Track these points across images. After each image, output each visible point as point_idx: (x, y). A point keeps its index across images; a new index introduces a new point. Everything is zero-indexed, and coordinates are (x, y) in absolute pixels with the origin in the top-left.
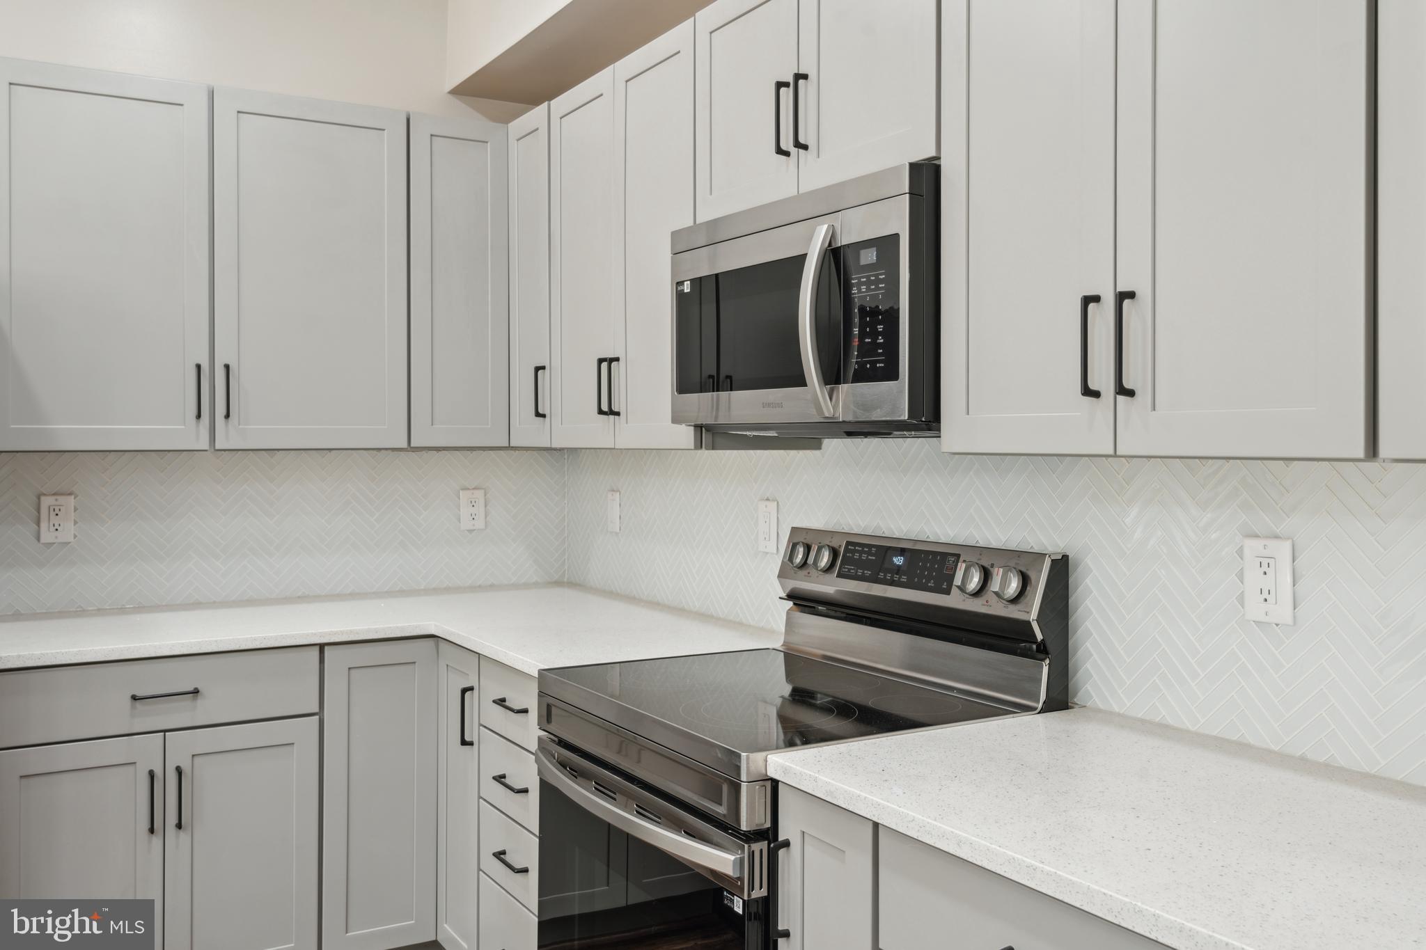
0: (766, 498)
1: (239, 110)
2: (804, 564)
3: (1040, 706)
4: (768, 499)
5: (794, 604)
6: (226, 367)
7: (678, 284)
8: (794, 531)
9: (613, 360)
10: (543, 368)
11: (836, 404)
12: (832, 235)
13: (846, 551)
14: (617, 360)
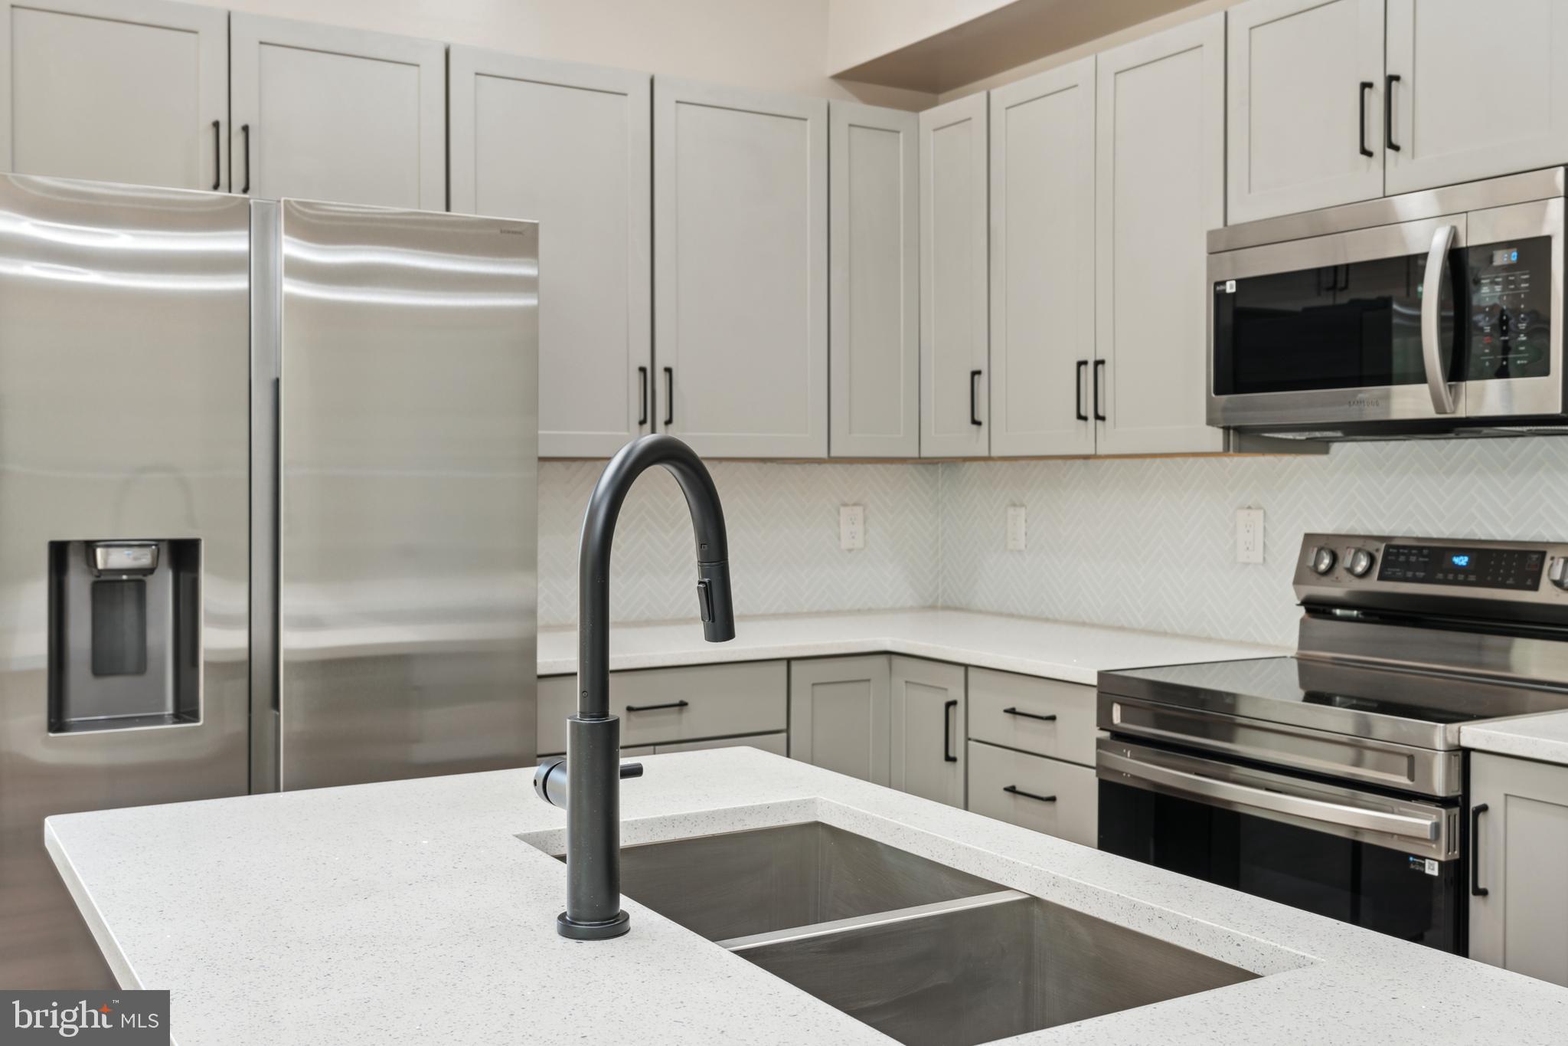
0: (1247, 506)
1: (678, 99)
2: (1331, 569)
4: (1249, 508)
5: (1308, 611)
6: (668, 370)
7: (1217, 284)
8: (1309, 537)
9: (1099, 363)
10: (979, 373)
11: (1456, 401)
12: (1454, 236)
13: (1386, 554)
14: (1102, 362)
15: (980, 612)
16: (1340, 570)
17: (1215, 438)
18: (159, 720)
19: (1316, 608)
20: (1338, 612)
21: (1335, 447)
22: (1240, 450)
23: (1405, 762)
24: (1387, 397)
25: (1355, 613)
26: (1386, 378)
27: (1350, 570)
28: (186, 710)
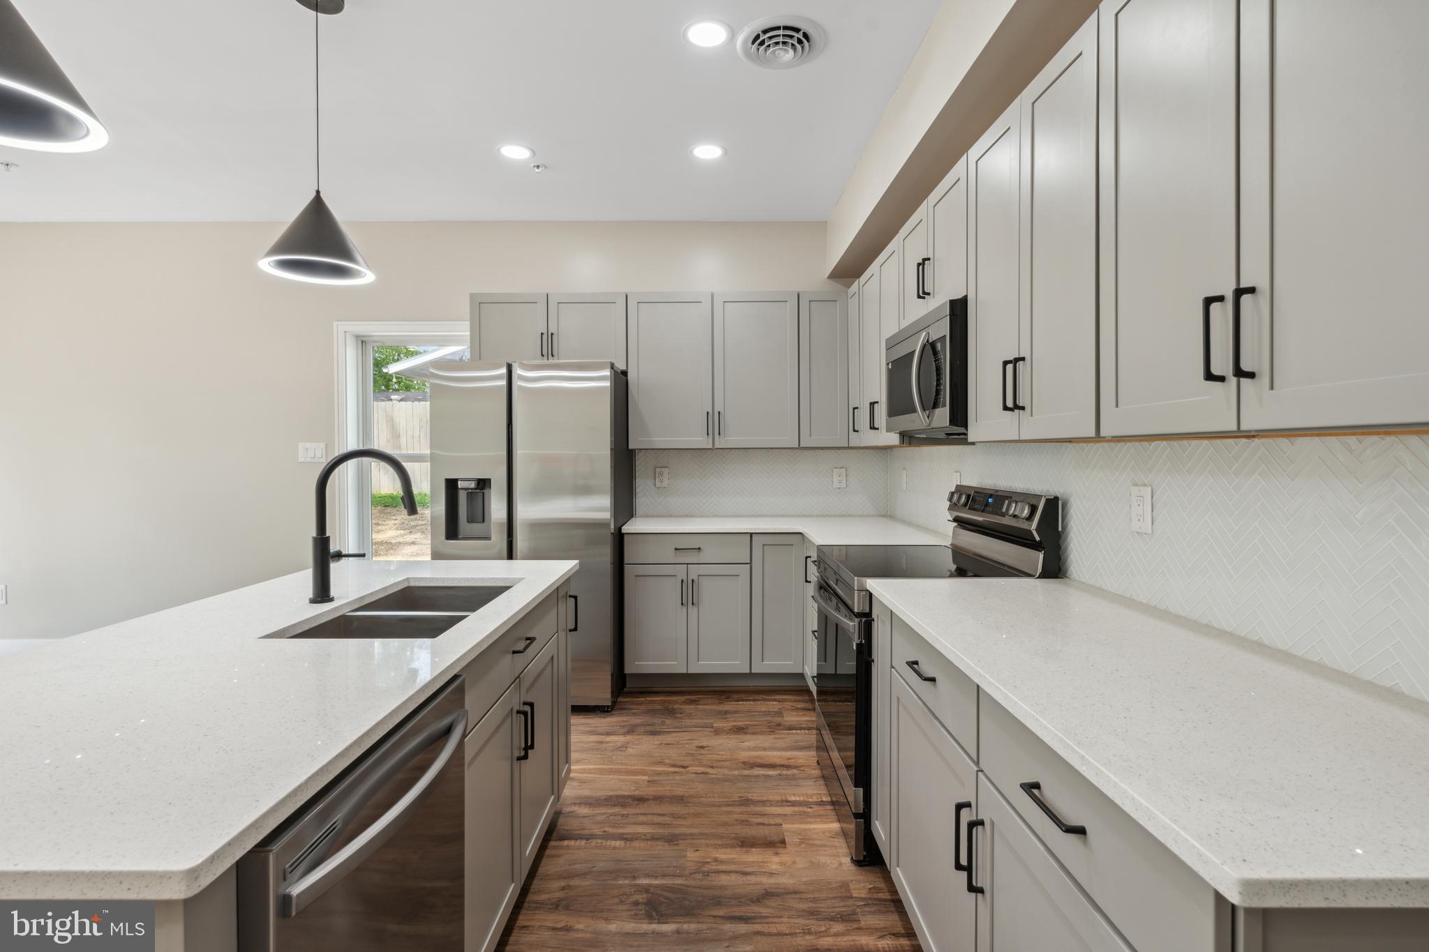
1: (724, 301)
3: (1038, 574)
6: (720, 413)
7: (888, 364)
10: (857, 408)
12: (928, 337)
13: (973, 496)
14: (877, 403)
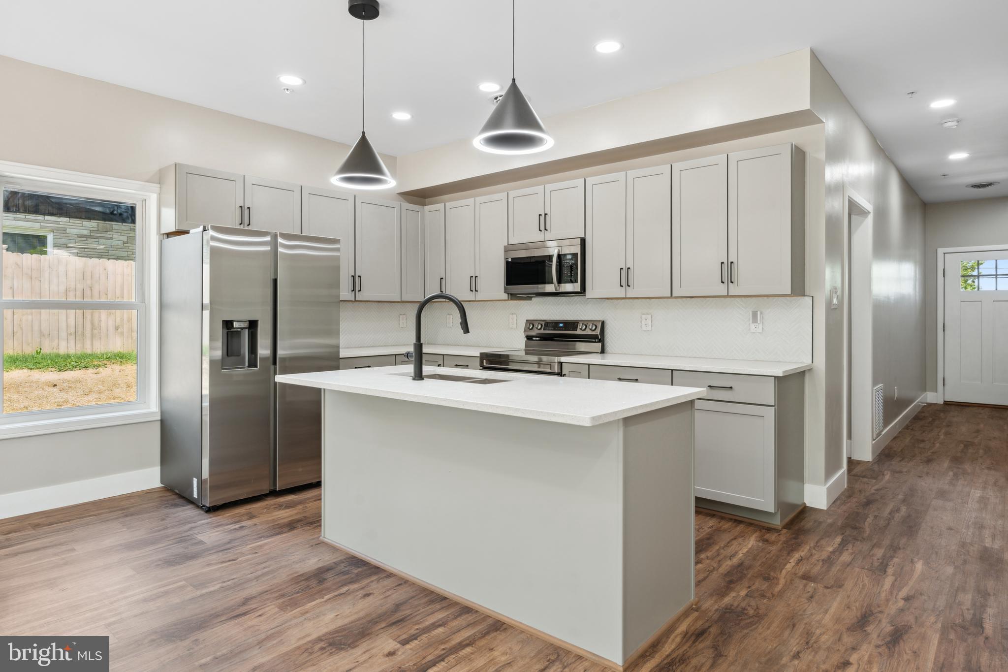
0: (512, 313)
1: (362, 202)
2: (532, 328)
3: (599, 352)
5: (527, 339)
6: (360, 276)
7: (506, 259)
8: (527, 321)
9: (476, 277)
10: (442, 278)
11: (559, 288)
12: (559, 251)
13: (545, 324)
14: (477, 277)
15: (438, 344)
16: (534, 328)
17: (505, 296)
18: (244, 368)
19: (529, 338)
20: (534, 339)
21: (533, 299)
22: (511, 299)
23: (549, 366)
24: (545, 287)
25: (538, 339)
26: (544, 283)
27: (537, 328)
28: (253, 364)
